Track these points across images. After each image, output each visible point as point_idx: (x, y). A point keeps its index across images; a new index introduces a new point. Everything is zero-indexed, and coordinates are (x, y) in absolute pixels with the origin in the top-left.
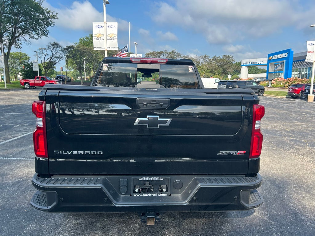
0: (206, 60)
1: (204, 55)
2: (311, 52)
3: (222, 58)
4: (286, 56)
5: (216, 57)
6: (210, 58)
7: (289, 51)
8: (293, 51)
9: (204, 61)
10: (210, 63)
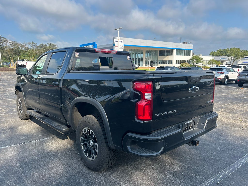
0: (34, 46)
1: (32, 42)
2: (117, 46)
3: (48, 45)
4: (92, 47)
5: (43, 44)
6: (38, 45)
7: (94, 44)
8: (96, 44)
9: (32, 47)
10: (39, 50)
